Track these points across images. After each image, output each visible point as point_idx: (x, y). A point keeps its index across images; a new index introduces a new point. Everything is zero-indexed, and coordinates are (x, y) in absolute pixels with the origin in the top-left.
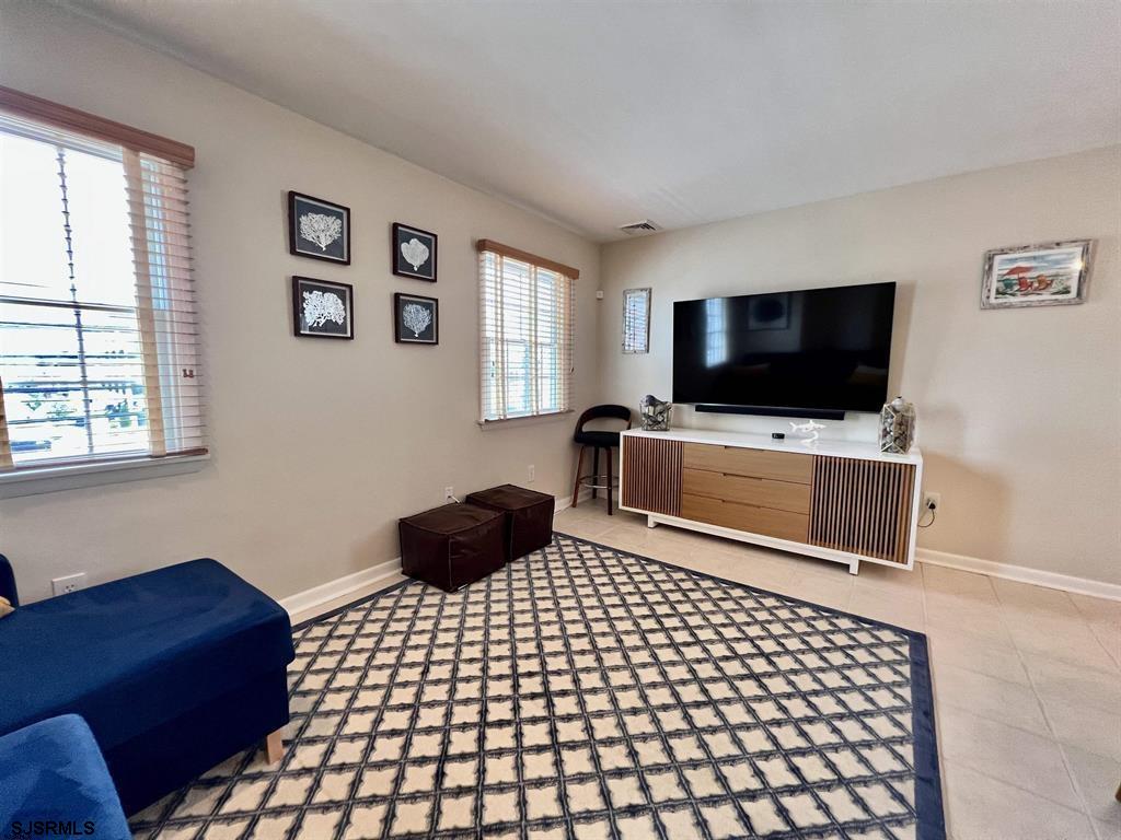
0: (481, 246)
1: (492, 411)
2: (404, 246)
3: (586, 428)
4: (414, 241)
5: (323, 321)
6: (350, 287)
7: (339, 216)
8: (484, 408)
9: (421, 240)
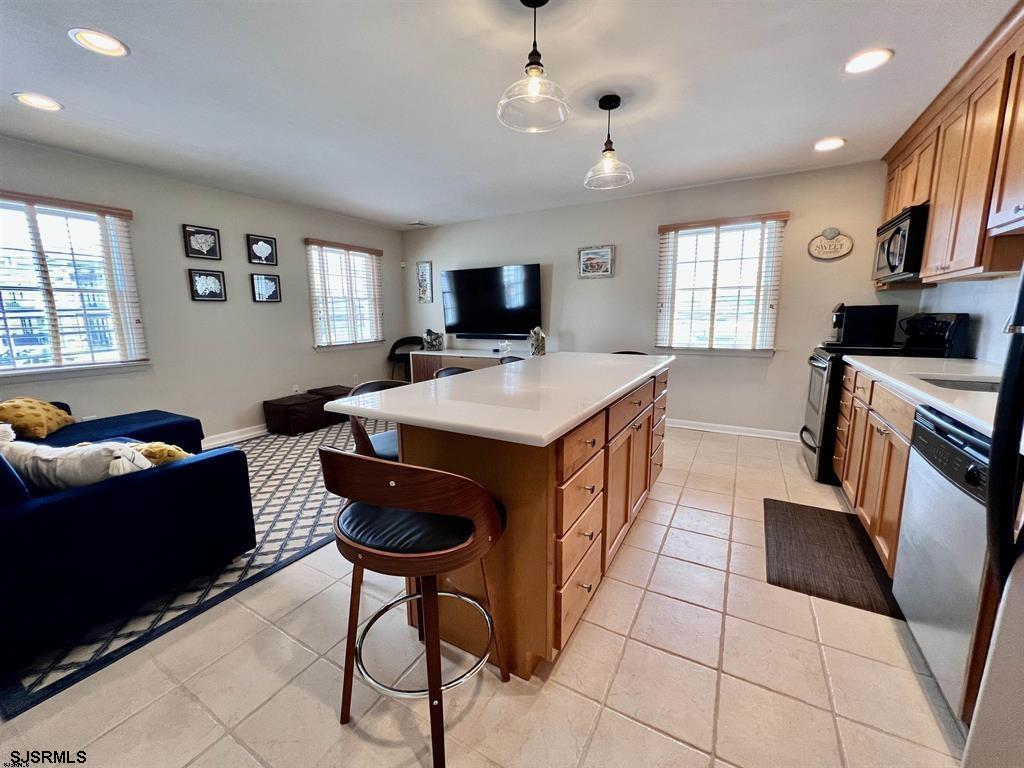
0: (307, 242)
1: (323, 341)
2: (254, 247)
3: (397, 352)
4: (261, 243)
5: (208, 292)
6: (223, 273)
7: (213, 234)
8: (317, 338)
9: (266, 242)
